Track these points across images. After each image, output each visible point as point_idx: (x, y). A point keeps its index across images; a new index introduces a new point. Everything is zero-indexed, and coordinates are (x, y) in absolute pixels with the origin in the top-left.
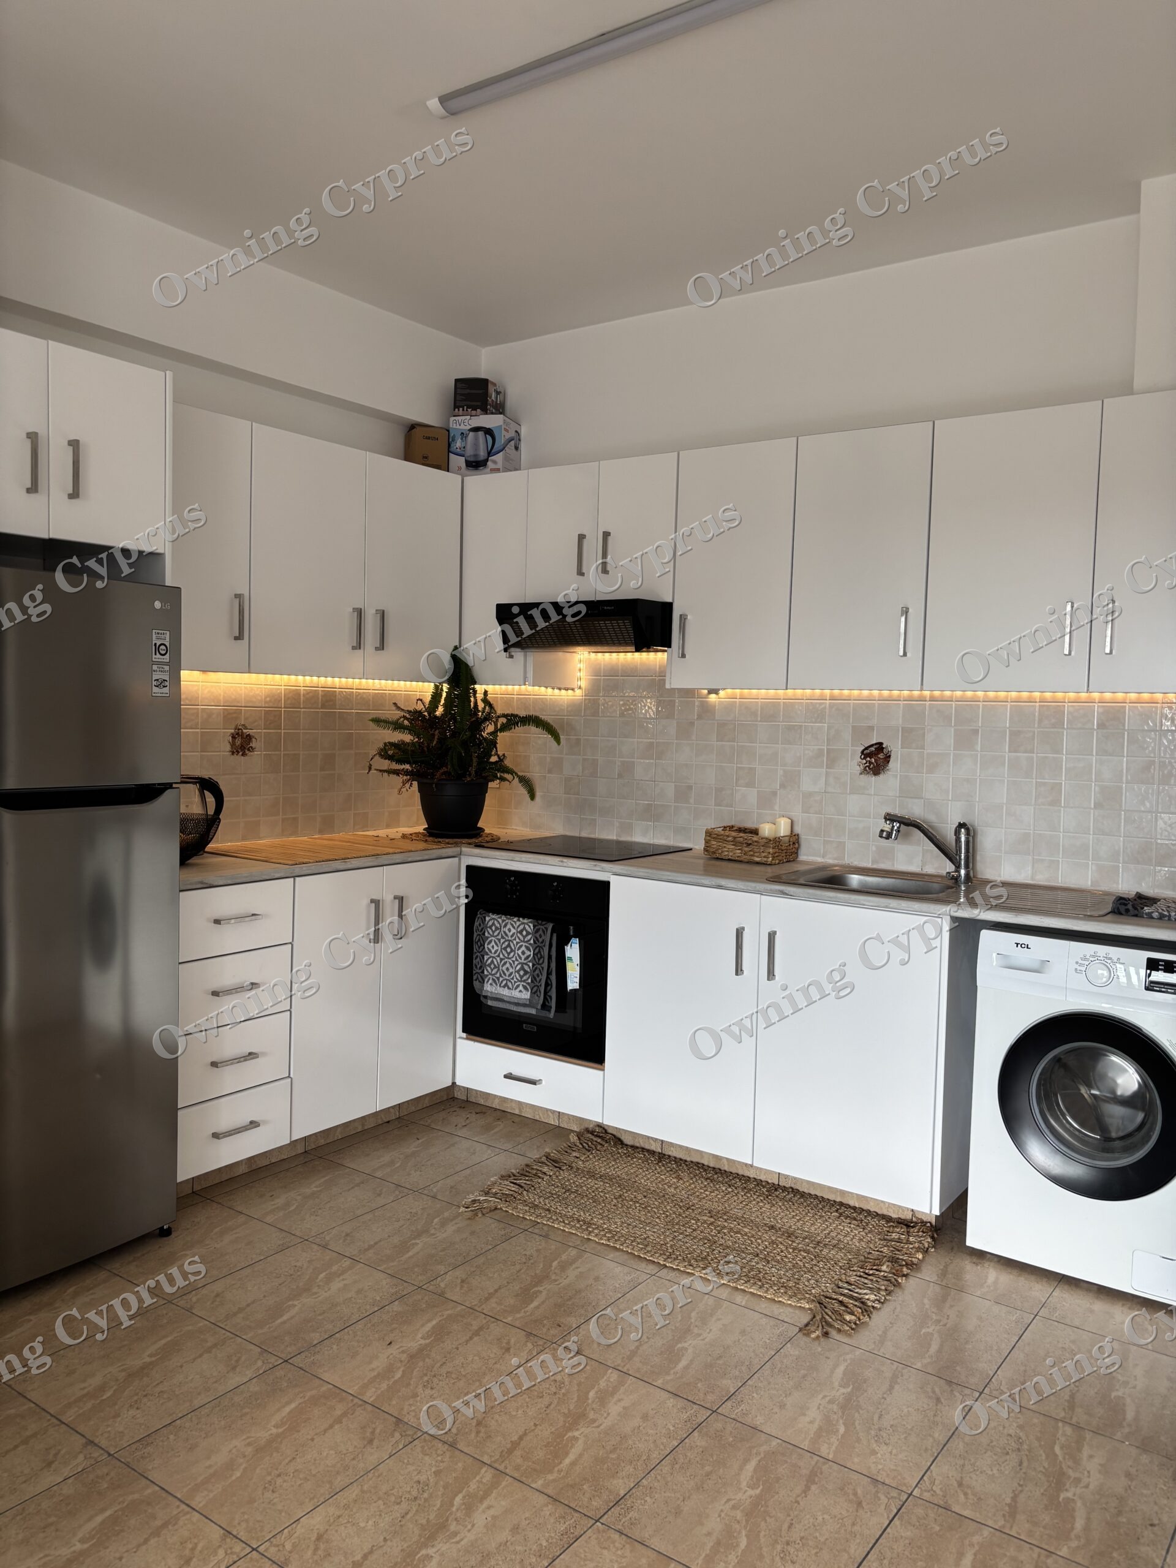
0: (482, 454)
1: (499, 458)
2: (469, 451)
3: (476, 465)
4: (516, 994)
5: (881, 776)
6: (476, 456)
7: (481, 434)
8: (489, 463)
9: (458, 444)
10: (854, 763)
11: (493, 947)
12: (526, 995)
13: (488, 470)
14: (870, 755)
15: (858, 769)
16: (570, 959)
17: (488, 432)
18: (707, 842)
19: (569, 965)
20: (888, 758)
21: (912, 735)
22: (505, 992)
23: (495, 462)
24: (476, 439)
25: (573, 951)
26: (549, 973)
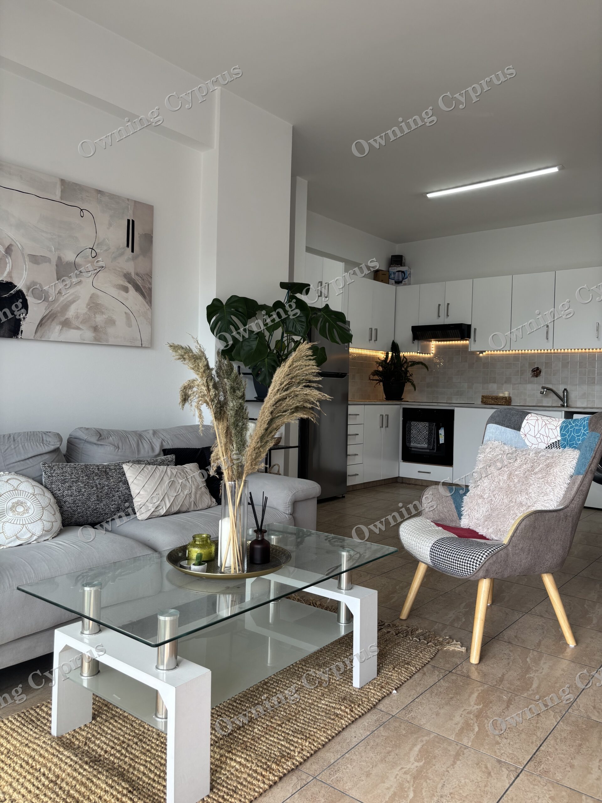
0: (401, 279)
1: (406, 280)
2: (396, 278)
3: (398, 282)
4: (423, 445)
5: (538, 377)
6: (398, 280)
7: (400, 273)
8: (403, 282)
9: (392, 276)
10: (529, 374)
11: (414, 432)
12: (426, 446)
13: (402, 284)
14: (535, 371)
15: (531, 376)
16: (441, 434)
17: (403, 272)
18: (482, 399)
19: (440, 436)
20: (540, 372)
21: (548, 365)
22: (419, 445)
23: (405, 282)
24: (399, 274)
25: (442, 432)
26: (434, 438)
